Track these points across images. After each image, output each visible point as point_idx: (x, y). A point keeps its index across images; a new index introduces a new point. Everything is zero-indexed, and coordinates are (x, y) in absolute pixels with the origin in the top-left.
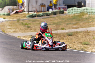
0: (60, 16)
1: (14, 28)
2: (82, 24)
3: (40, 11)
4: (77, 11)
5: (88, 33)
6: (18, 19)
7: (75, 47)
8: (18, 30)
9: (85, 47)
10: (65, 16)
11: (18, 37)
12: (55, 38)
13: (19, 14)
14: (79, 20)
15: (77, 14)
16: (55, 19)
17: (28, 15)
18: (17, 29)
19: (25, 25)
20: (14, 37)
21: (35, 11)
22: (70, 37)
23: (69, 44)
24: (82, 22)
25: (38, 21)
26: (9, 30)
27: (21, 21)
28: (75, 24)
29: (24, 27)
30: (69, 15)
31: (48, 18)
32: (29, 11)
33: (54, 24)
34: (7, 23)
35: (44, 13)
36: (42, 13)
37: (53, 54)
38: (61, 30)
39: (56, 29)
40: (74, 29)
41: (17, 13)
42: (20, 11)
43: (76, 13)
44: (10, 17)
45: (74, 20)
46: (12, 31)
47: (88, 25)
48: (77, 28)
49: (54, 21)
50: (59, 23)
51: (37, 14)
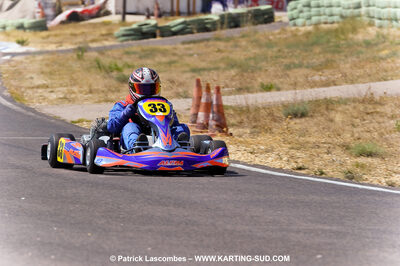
0: (256, 32)
1: (61, 85)
2: (348, 66)
3: (173, 13)
4: (328, 11)
5: (376, 103)
6: (82, 45)
7: (317, 165)
8: (81, 92)
9: (362, 166)
10: (277, 31)
11: (78, 122)
12: (233, 125)
13: (82, 23)
14: (337, 50)
15: (329, 26)
16: (236, 46)
17: (121, 30)
18: (75, 89)
19: (110, 70)
20: (63, 121)
21: (151, 10)
22: (297, 124)
23: (293, 151)
24: (350, 60)
25: (164, 53)
26: (40, 90)
27: (95, 54)
28: (318, 68)
29: (106, 81)
30: (294, 28)
31: (208, 40)
32: (125, 13)
33: (232, 65)
34: (31, 62)
35: (189, 19)
36: (181, 20)
37: (225, 196)
38: (260, 95)
39: (240, 90)
40: (316, 89)
42: (89, 11)
43: (323, 18)
44: (43, 38)
45: (317, 50)
46: (54, 96)
47: (374, 71)
48: (327, 84)
49: (231, 52)
50: (252, 63)
51: (160, 25)
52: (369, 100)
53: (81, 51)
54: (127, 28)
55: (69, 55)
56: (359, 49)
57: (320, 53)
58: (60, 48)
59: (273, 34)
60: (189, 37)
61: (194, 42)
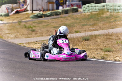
0: (73, 15)
1: (14, 33)
2: (101, 24)
3: (48, 10)
4: (94, 8)
5: (110, 36)
6: (20, 20)
7: (93, 55)
8: (20, 35)
9: (107, 55)
10: (79, 15)
11: (19, 44)
13: (20, 14)
14: (98, 20)
15: (95, 13)
16: (67, 19)
17: (32, 15)
18: (18, 34)
19: (29, 28)
20: (15, 44)
21: (41, 9)
22: (86, 42)
24: (102, 23)
25: (45, 22)
26: (7, 35)
27: (24, 23)
28: (93, 25)
29: (28, 31)
30: (84, 14)
31: (58, 18)
32: (33, 10)
34: (5, 26)
35: (52, 12)
36: (50, 12)
37: (65, 65)
38: (75, 34)
40: (92, 32)
41: (17, 12)
42: (22, 10)
43: (93, 10)
44: (8, 19)
45: (92, 20)
46: (12, 36)
47: (109, 26)
48: (95, 30)
49: (65, 21)
50: (72, 24)
51: (44, 14)
52: (108, 35)
53: (20, 22)
54: (34, 15)
55: (16, 24)
56: (104, 19)
57: (92, 21)
58: (14, 22)
59: (78, 16)
60: (52, 17)
61: (54, 19)
